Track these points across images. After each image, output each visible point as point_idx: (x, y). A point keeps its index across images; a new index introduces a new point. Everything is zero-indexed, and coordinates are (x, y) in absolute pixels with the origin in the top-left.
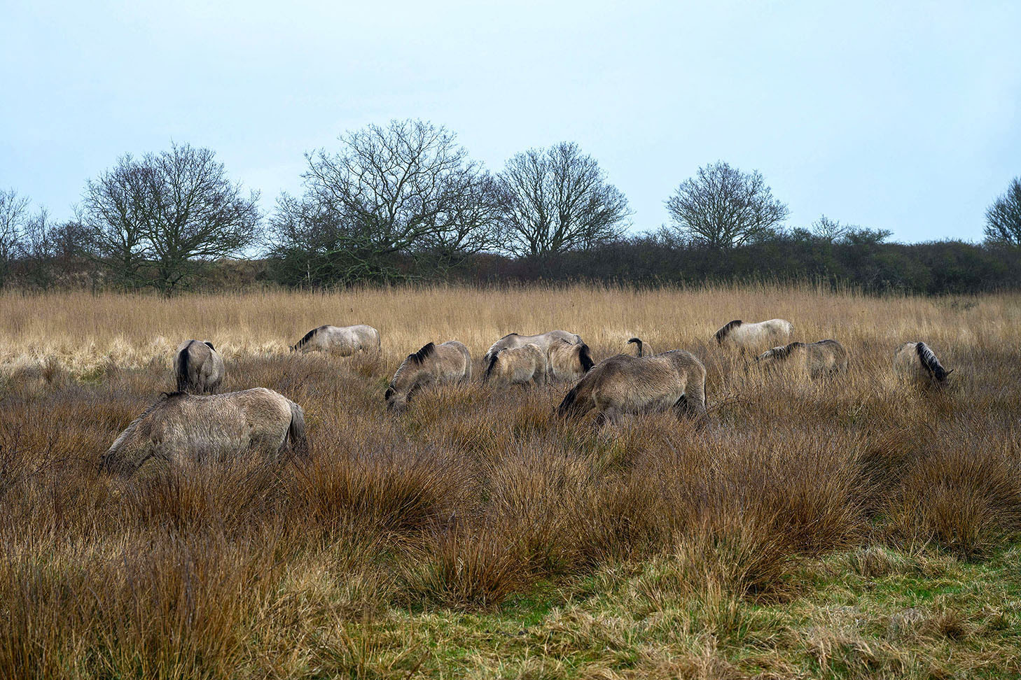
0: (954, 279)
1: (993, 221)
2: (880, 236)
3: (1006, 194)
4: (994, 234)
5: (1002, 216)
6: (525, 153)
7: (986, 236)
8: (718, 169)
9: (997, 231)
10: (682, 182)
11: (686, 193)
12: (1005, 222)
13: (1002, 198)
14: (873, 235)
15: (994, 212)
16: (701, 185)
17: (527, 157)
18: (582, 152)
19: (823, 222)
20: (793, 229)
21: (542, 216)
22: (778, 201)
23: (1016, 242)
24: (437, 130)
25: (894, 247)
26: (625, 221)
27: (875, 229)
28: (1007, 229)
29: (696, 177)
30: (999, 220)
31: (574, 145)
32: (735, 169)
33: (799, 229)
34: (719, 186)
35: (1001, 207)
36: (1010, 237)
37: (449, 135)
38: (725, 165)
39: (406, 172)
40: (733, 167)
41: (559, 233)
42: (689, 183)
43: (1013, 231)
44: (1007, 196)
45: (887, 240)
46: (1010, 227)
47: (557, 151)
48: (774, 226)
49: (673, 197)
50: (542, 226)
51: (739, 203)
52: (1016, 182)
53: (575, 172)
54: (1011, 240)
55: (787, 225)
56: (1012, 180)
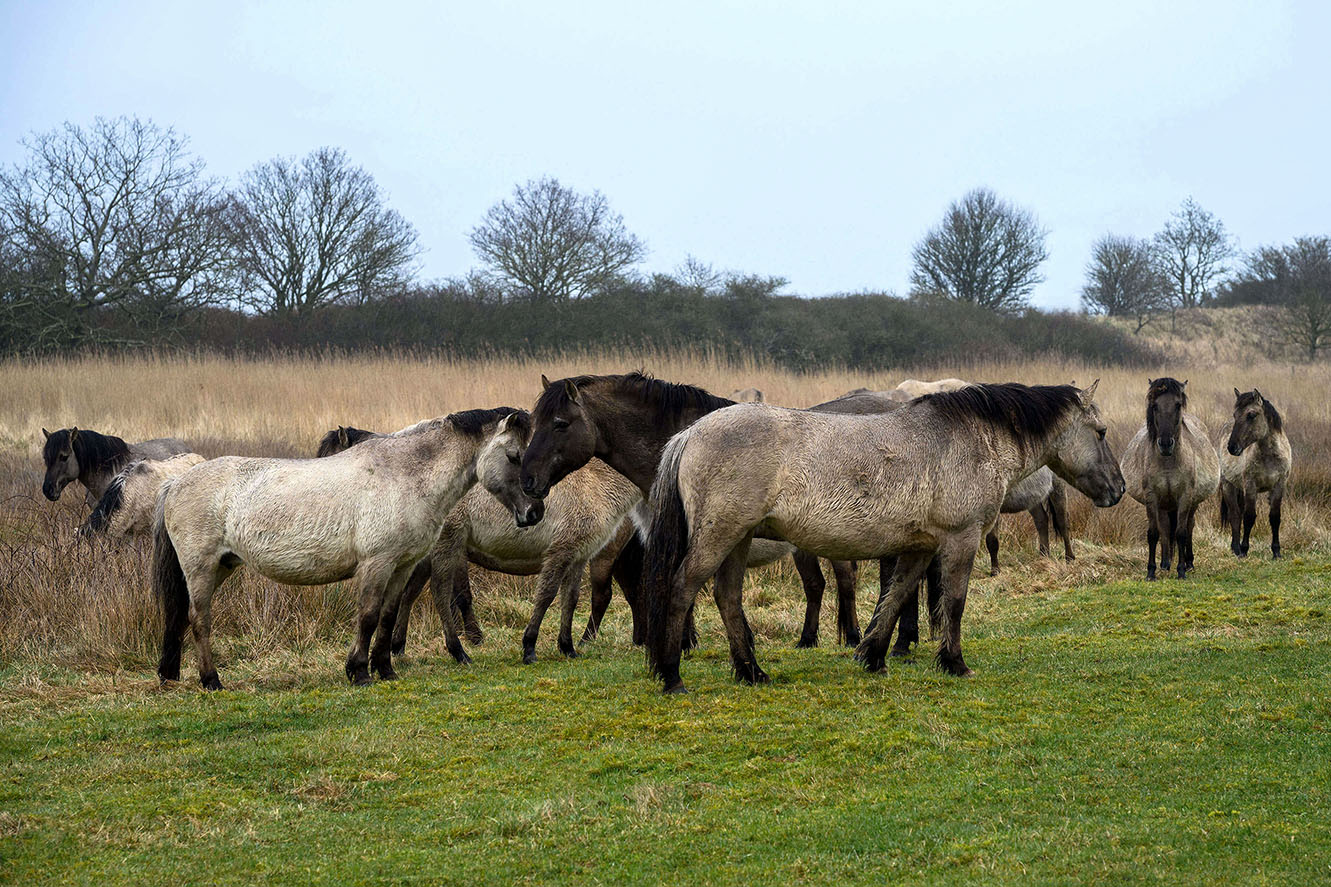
0: (877, 347)
1: (922, 264)
2: (772, 285)
3: (941, 224)
4: (925, 282)
5: (935, 255)
6: (269, 163)
7: (913, 285)
8: (543, 188)
9: (928, 277)
10: (491, 206)
11: (497, 223)
12: (940, 266)
13: (935, 231)
14: (762, 285)
15: (924, 250)
16: (518, 210)
17: (272, 168)
18: (352, 162)
19: (690, 265)
20: (651, 275)
21: (293, 254)
22: (634, 235)
23: (955, 294)
24: (164, 132)
25: (793, 302)
26: (413, 263)
27: (764, 276)
28: (942, 275)
29: (511, 200)
30: (930, 262)
31: (341, 152)
32: (567, 189)
33: (660, 275)
34: (545, 213)
35: (933, 243)
36: (945, 287)
37: (178, 138)
38: (553, 182)
39: (118, 193)
40: (564, 185)
41: (318, 278)
42: (502, 207)
43: (950, 277)
44: (942, 228)
45: (782, 292)
46: (947, 273)
47: (317, 161)
48: (624, 270)
49: (478, 227)
50: (295, 268)
51: (573, 238)
52: (955, 208)
53: (338, 191)
54: (948, 292)
55: (643, 270)
56: (950, 205)
